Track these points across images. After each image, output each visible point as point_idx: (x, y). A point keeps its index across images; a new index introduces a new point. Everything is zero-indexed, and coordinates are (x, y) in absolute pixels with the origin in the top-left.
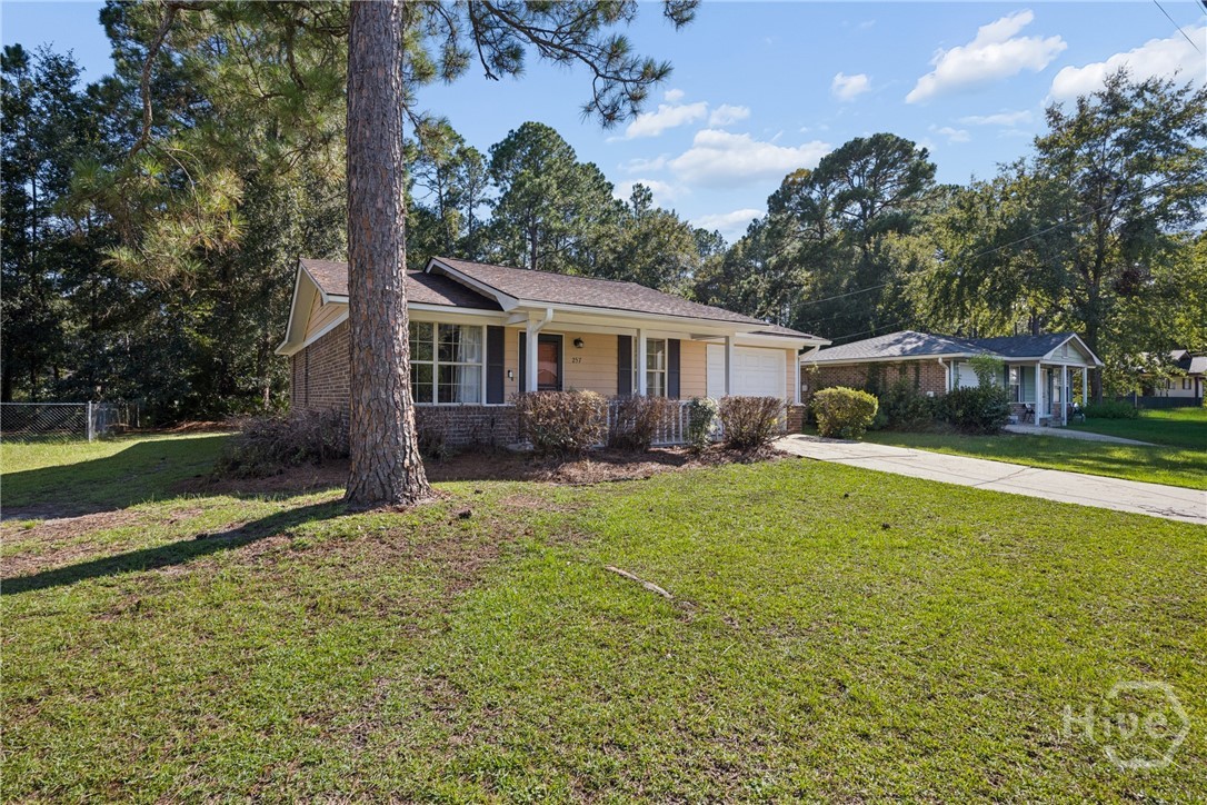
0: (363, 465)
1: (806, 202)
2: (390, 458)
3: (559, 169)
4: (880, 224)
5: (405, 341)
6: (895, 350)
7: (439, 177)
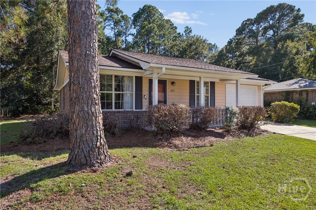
0: (75, 145)
1: (251, 31)
2: (90, 142)
3: (157, 22)
4: (281, 38)
5: (97, 80)
6: (296, 86)
7: (114, 26)
